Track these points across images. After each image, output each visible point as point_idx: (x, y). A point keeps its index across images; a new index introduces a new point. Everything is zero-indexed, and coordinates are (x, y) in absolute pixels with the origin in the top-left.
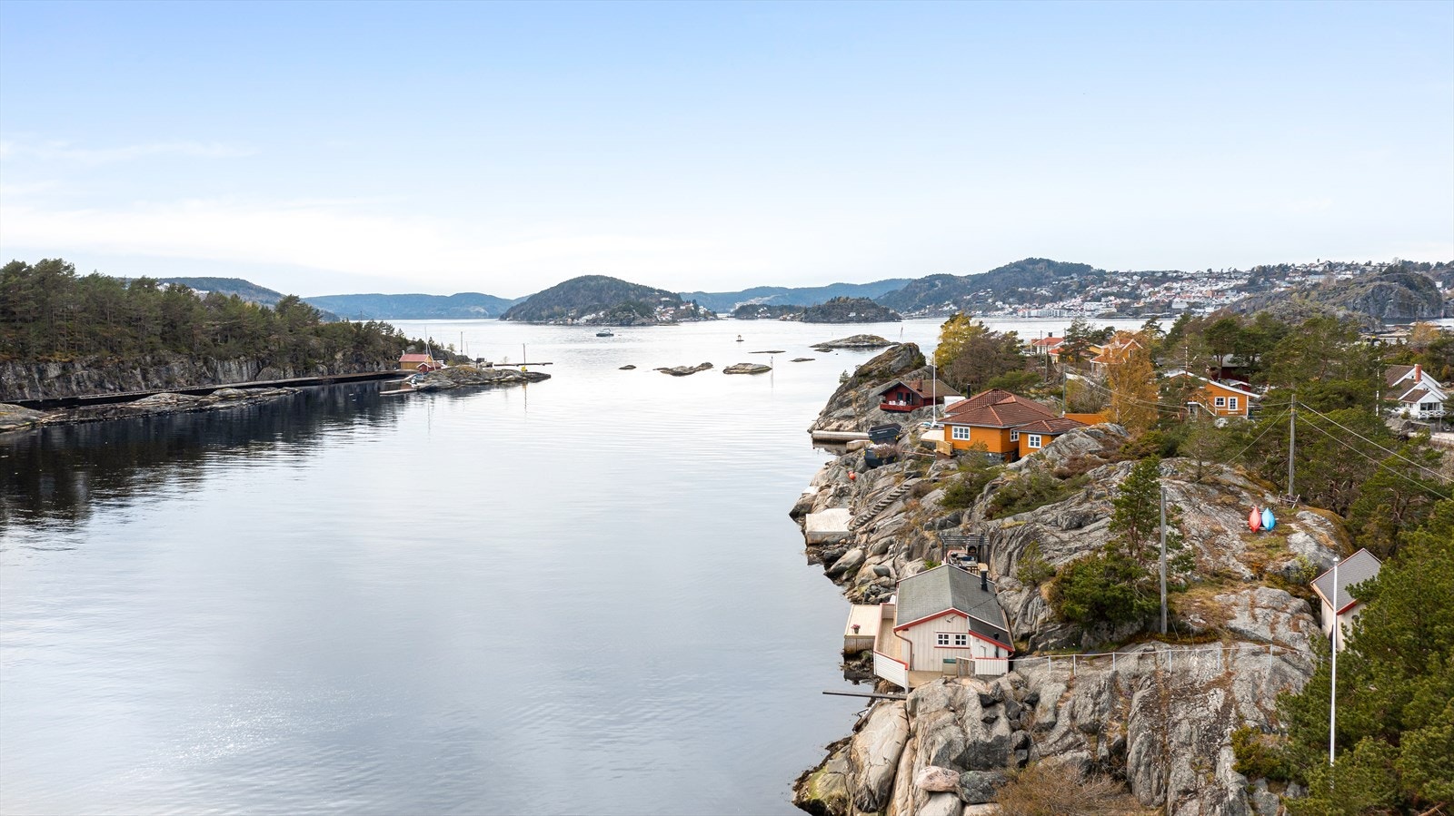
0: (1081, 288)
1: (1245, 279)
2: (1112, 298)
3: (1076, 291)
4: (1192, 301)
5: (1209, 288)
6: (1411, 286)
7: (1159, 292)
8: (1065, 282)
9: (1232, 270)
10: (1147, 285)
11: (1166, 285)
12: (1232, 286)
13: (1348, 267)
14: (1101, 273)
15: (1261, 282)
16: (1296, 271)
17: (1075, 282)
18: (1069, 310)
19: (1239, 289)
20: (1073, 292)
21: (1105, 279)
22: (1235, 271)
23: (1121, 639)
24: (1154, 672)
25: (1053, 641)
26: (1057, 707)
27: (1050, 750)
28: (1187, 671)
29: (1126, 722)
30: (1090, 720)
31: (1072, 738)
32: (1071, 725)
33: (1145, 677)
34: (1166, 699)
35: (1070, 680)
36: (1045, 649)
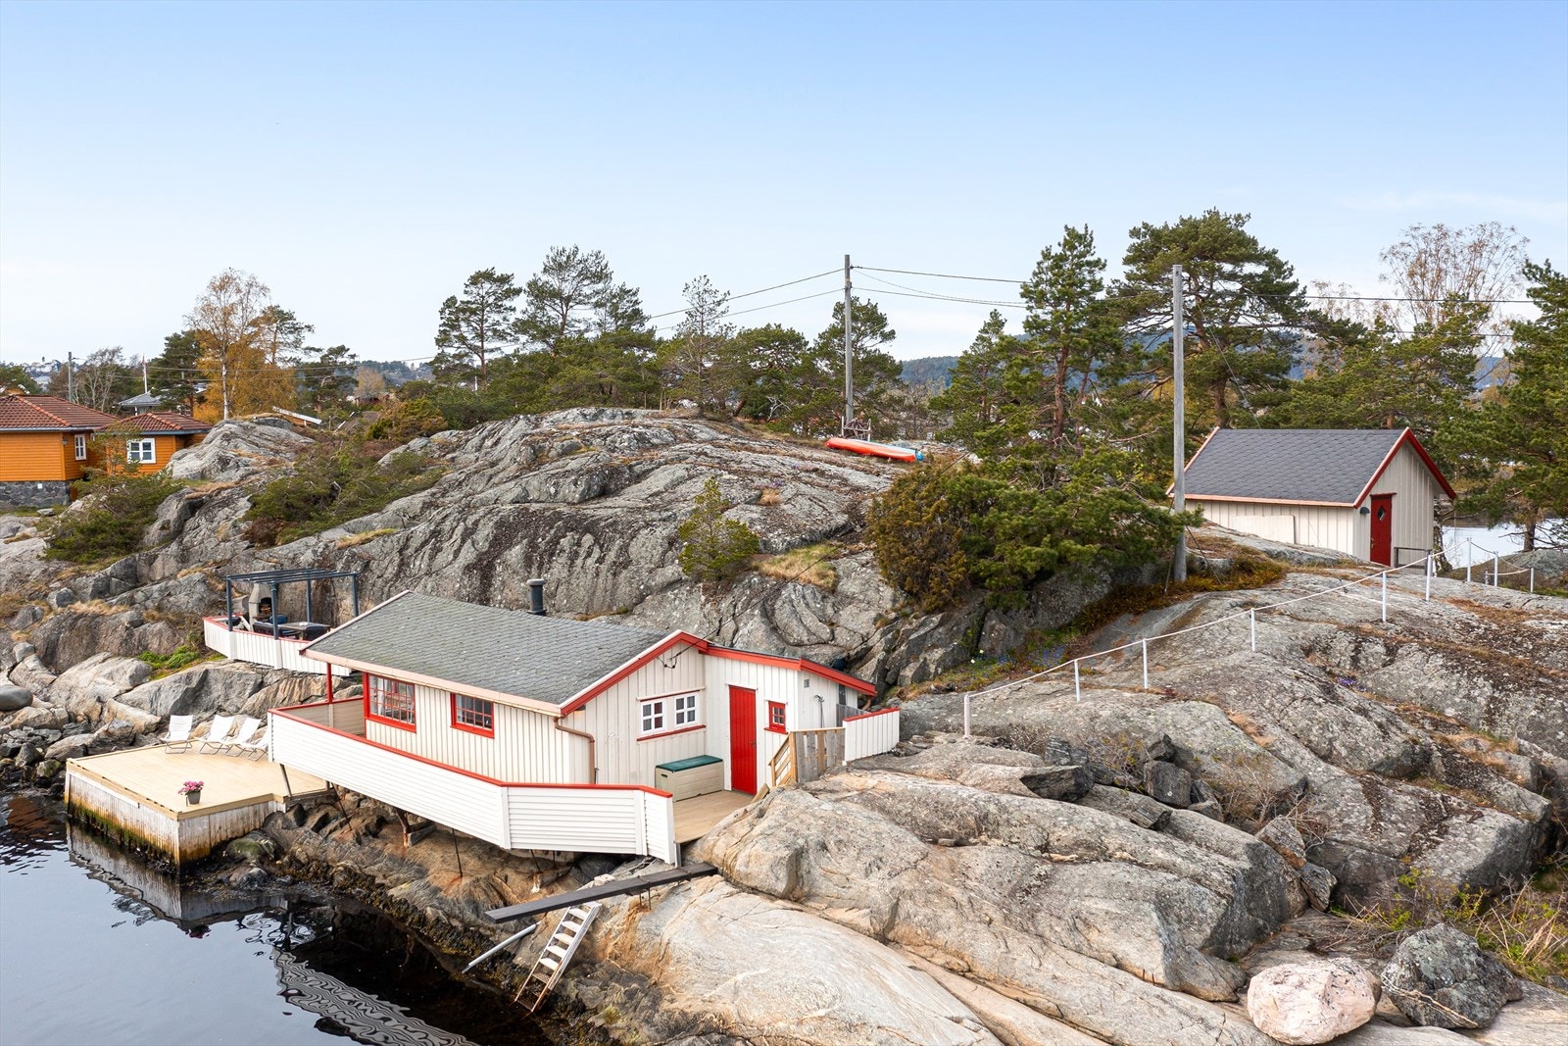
23: (1066, 619)
24: (1348, 629)
25: (938, 653)
26: (1267, 747)
27: (1396, 836)
28: (1403, 614)
29: (1471, 729)
30: (1395, 745)
31: (1404, 798)
32: (1352, 773)
33: (1343, 644)
34: (1506, 660)
35: (1170, 695)
36: (921, 676)
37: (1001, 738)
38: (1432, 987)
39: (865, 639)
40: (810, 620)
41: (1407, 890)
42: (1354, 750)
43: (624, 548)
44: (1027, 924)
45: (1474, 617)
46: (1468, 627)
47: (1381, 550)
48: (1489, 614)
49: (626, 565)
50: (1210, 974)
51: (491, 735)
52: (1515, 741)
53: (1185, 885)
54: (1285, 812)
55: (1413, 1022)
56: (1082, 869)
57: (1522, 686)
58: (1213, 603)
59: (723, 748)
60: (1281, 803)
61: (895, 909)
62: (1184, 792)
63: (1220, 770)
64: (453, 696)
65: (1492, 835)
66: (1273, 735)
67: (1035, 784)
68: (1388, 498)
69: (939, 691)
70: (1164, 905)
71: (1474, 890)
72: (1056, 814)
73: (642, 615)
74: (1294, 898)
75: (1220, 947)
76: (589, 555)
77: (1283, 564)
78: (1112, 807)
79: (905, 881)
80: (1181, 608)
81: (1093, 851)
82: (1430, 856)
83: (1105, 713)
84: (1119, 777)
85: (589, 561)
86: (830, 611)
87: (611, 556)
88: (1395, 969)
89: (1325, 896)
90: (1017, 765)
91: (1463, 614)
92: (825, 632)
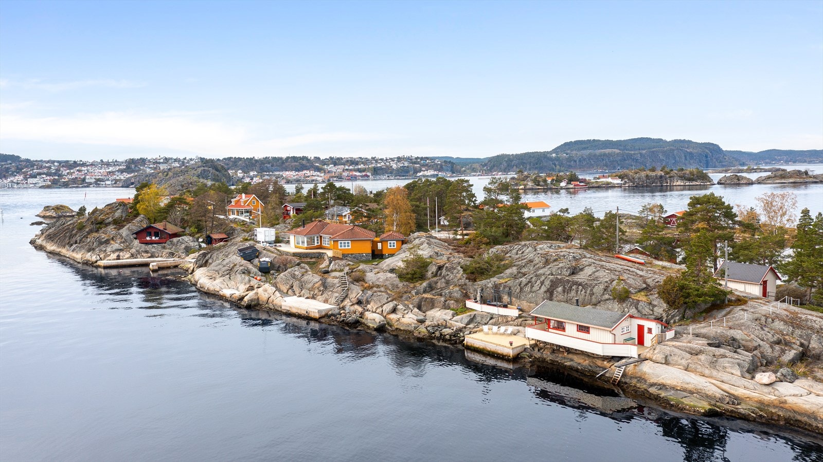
0: (19, 170)
1: (124, 166)
2: (44, 176)
3: (15, 172)
4: (97, 177)
5: (104, 170)
6: (217, 170)
7: (74, 173)
8: (7, 166)
9: (114, 160)
10: (65, 168)
11: (78, 168)
12: (117, 169)
13: (176, 160)
14: (28, 161)
15: (133, 168)
16: (149, 161)
17: (13, 166)
18: (18, 183)
19: (122, 171)
20: (13, 172)
21: (34, 165)
22: (116, 161)
23: (702, 310)
24: (764, 316)
25: (678, 318)
26: (752, 338)
27: (776, 354)
28: (774, 313)
29: (789, 336)
30: (775, 339)
31: (777, 347)
32: (767, 343)
33: (763, 319)
34: (795, 323)
35: (730, 328)
36: (675, 322)
37: (697, 335)
38: (785, 376)
39: (661, 314)
40: (647, 310)
41: (779, 362)
42: (768, 339)
43: (591, 290)
44: (715, 368)
45: (788, 314)
46: (787, 316)
47: (765, 294)
48: (791, 313)
49: (593, 294)
50: (747, 375)
51: (589, 333)
52: (797, 338)
53: (742, 362)
54: (756, 350)
55: (782, 381)
56: (723, 359)
57: (798, 328)
58: (735, 309)
59: (636, 337)
60: (756, 348)
61: (688, 365)
62: (738, 346)
63: (744, 342)
64: (577, 325)
65: (793, 354)
66: (752, 336)
67: (710, 345)
68: (766, 281)
69: (679, 325)
70: (739, 365)
71: (790, 363)
72: (715, 350)
73: (600, 306)
74: (759, 364)
75: (748, 371)
76: (581, 291)
77: (747, 299)
78: (724, 348)
79: (689, 361)
80: (728, 309)
81: (724, 356)
82: (783, 358)
83: (719, 331)
84: (725, 343)
85: (582, 293)
86: (651, 308)
87: (588, 292)
88: (779, 374)
89: (765, 364)
90: (705, 342)
91: (786, 313)
92: (651, 313)
